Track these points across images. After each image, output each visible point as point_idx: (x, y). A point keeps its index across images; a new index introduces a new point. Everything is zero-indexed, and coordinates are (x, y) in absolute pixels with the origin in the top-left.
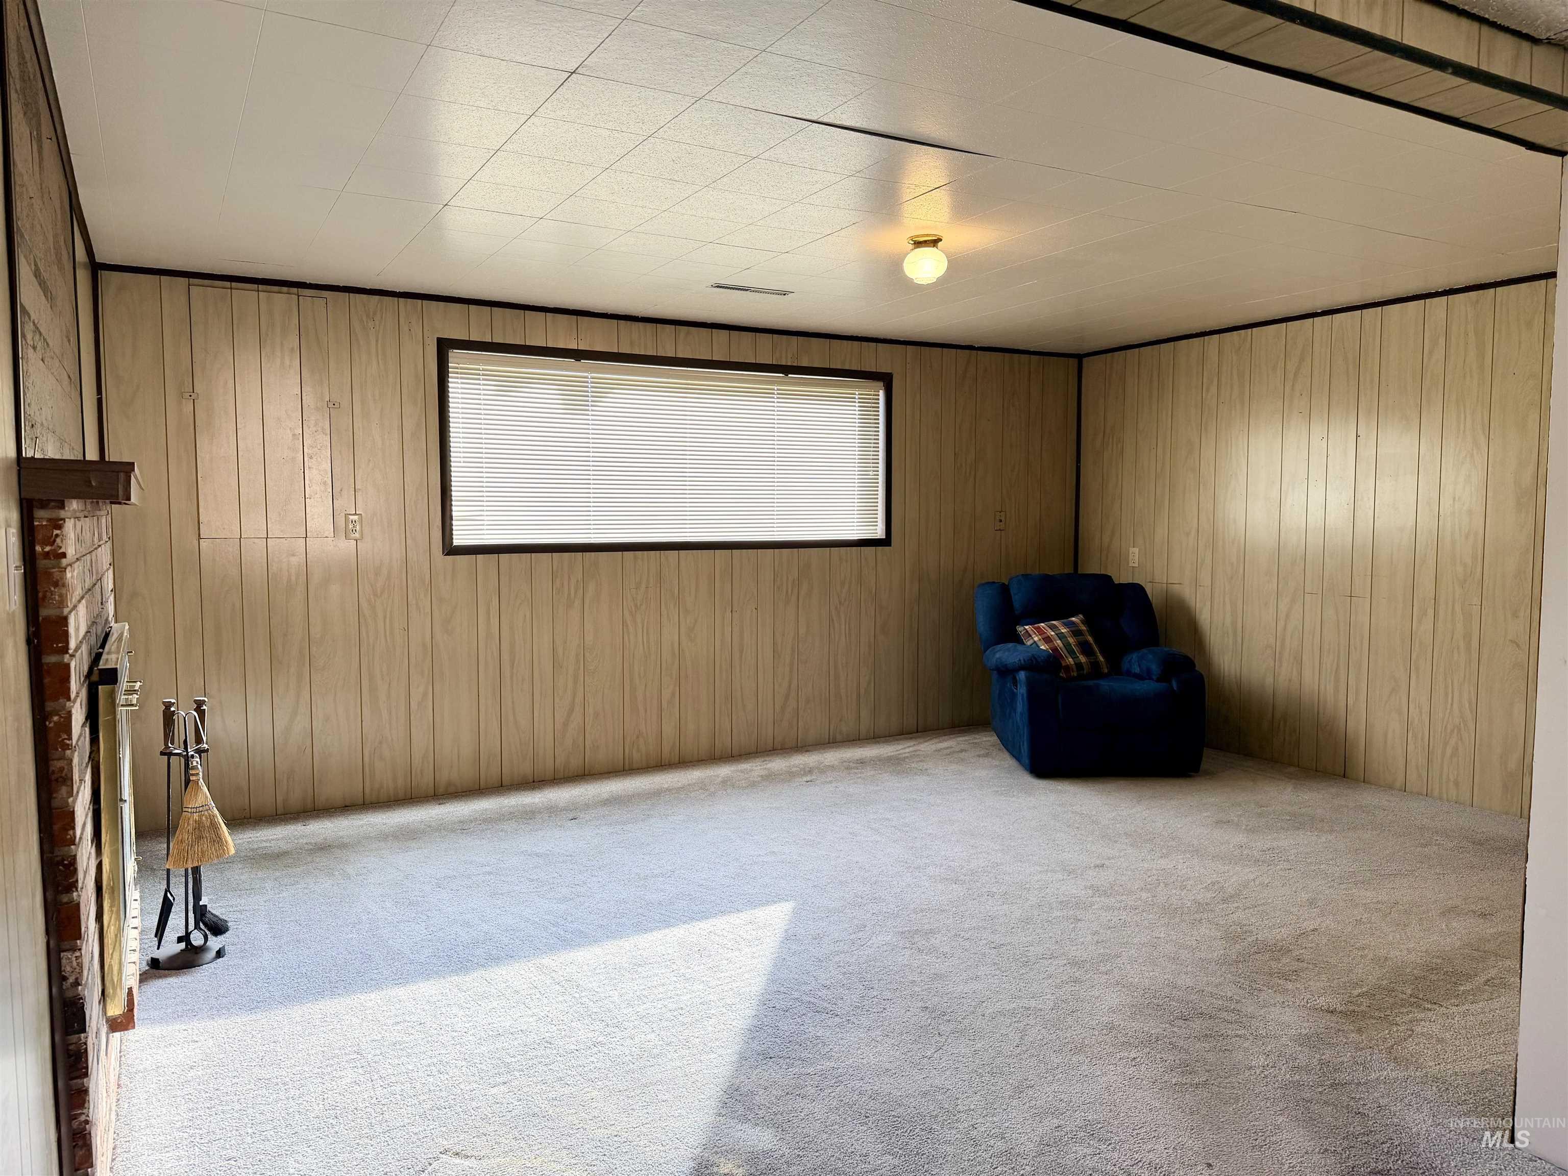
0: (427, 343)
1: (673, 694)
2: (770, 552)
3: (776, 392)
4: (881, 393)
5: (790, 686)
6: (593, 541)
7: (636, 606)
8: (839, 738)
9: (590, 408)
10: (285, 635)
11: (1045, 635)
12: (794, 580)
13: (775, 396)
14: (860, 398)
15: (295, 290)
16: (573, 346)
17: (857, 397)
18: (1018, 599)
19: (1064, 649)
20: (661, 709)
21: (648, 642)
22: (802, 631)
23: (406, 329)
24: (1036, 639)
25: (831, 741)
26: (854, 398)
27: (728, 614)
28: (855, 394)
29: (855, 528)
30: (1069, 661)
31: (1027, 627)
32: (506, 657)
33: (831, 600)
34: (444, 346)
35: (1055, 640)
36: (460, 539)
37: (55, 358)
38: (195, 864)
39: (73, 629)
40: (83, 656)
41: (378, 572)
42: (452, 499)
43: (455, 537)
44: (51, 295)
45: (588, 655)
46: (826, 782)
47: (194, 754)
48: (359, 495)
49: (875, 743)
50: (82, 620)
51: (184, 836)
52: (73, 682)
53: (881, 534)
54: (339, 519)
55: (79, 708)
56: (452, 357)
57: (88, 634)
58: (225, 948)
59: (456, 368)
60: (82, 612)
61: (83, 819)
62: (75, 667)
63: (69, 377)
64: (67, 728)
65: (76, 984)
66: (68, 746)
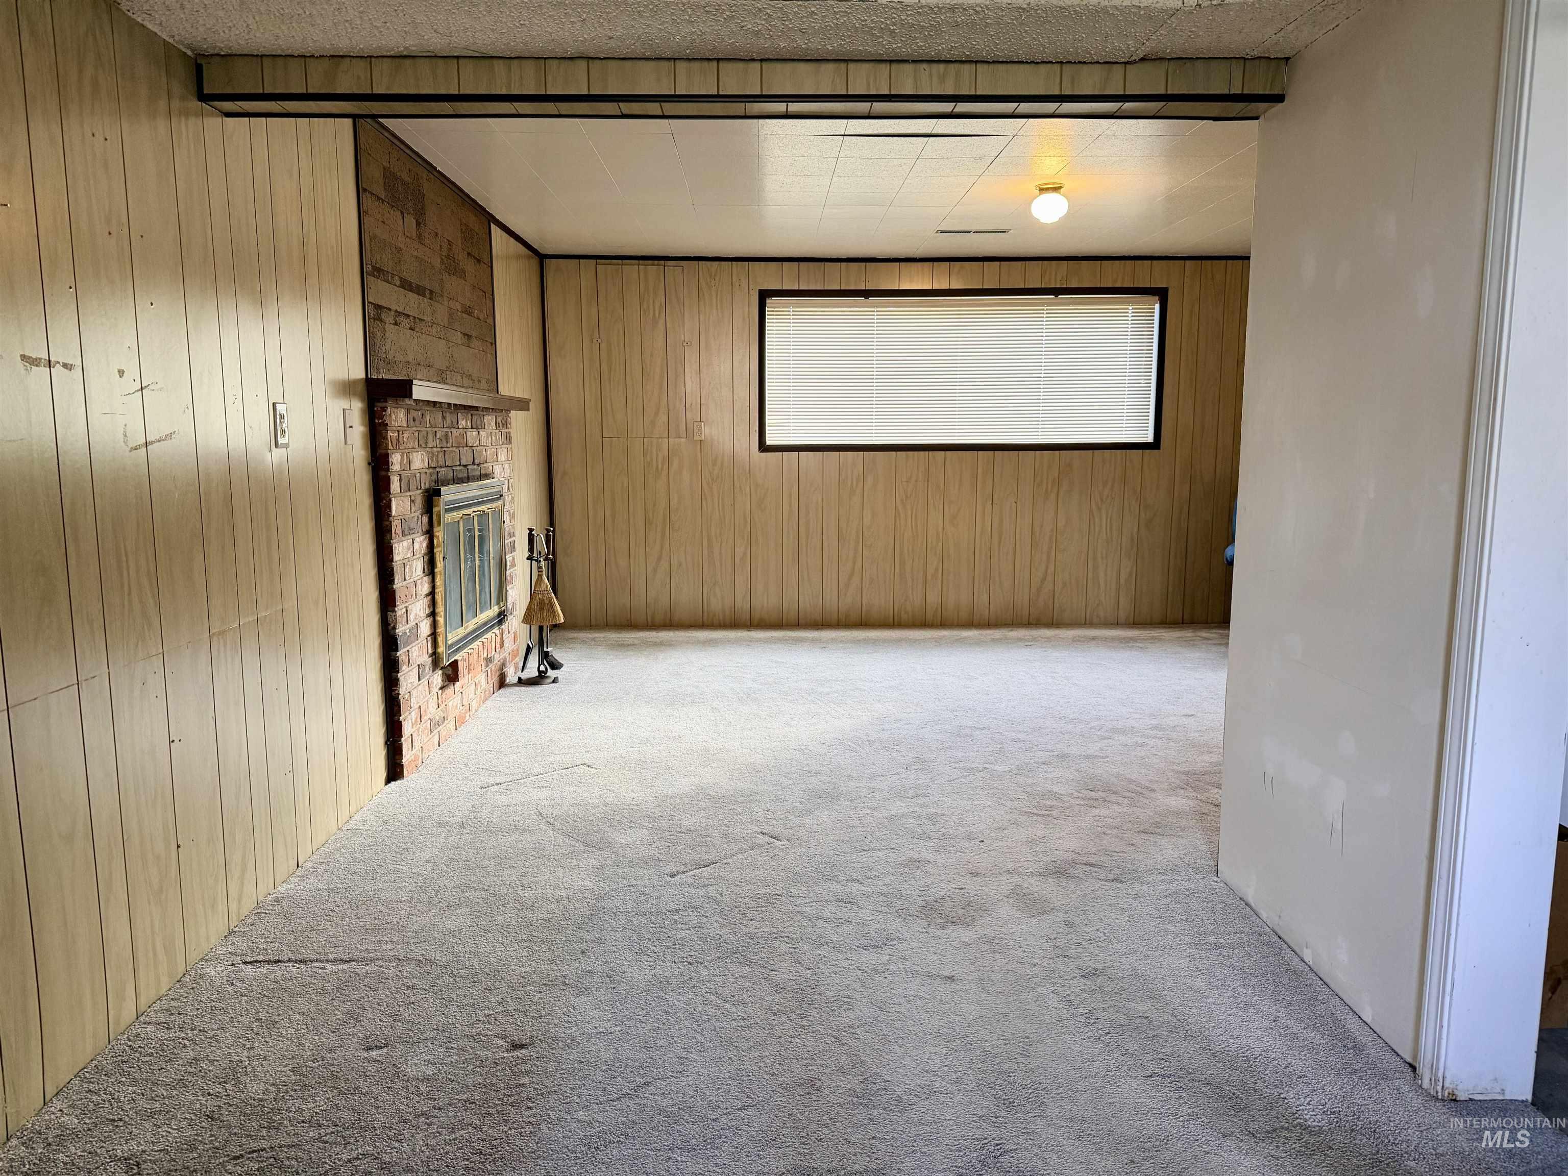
0: (751, 292)
1: (936, 570)
2: (1031, 453)
3: (1044, 312)
4: (1157, 306)
5: (1046, 571)
6: (874, 443)
7: (907, 496)
8: (1095, 620)
10: (654, 505)
12: (1054, 479)
13: (1044, 316)
14: (1133, 312)
15: (662, 262)
16: (862, 287)
17: (1130, 311)
20: (925, 582)
21: (916, 526)
22: (1061, 523)
23: (737, 284)
26: (1127, 313)
27: (989, 506)
28: (1128, 309)
29: (1126, 432)
32: (803, 531)
33: (1093, 498)
34: (764, 296)
36: (770, 441)
37: (435, 325)
38: (539, 624)
39: (396, 460)
40: (418, 479)
41: (714, 464)
42: (767, 410)
43: (767, 439)
44: (431, 292)
45: (865, 533)
46: (1042, 647)
47: (542, 559)
48: (703, 408)
49: (1129, 628)
50: (419, 461)
51: (533, 606)
52: (395, 486)
53: (1150, 438)
54: (690, 425)
55: (408, 502)
56: (769, 303)
57: (431, 470)
58: (557, 678)
59: (773, 311)
60: (419, 457)
61: (409, 556)
62: (400, 480)
63: (465, 334)
64: (389, 506)
65: (394, 628)
66: (390, 515)
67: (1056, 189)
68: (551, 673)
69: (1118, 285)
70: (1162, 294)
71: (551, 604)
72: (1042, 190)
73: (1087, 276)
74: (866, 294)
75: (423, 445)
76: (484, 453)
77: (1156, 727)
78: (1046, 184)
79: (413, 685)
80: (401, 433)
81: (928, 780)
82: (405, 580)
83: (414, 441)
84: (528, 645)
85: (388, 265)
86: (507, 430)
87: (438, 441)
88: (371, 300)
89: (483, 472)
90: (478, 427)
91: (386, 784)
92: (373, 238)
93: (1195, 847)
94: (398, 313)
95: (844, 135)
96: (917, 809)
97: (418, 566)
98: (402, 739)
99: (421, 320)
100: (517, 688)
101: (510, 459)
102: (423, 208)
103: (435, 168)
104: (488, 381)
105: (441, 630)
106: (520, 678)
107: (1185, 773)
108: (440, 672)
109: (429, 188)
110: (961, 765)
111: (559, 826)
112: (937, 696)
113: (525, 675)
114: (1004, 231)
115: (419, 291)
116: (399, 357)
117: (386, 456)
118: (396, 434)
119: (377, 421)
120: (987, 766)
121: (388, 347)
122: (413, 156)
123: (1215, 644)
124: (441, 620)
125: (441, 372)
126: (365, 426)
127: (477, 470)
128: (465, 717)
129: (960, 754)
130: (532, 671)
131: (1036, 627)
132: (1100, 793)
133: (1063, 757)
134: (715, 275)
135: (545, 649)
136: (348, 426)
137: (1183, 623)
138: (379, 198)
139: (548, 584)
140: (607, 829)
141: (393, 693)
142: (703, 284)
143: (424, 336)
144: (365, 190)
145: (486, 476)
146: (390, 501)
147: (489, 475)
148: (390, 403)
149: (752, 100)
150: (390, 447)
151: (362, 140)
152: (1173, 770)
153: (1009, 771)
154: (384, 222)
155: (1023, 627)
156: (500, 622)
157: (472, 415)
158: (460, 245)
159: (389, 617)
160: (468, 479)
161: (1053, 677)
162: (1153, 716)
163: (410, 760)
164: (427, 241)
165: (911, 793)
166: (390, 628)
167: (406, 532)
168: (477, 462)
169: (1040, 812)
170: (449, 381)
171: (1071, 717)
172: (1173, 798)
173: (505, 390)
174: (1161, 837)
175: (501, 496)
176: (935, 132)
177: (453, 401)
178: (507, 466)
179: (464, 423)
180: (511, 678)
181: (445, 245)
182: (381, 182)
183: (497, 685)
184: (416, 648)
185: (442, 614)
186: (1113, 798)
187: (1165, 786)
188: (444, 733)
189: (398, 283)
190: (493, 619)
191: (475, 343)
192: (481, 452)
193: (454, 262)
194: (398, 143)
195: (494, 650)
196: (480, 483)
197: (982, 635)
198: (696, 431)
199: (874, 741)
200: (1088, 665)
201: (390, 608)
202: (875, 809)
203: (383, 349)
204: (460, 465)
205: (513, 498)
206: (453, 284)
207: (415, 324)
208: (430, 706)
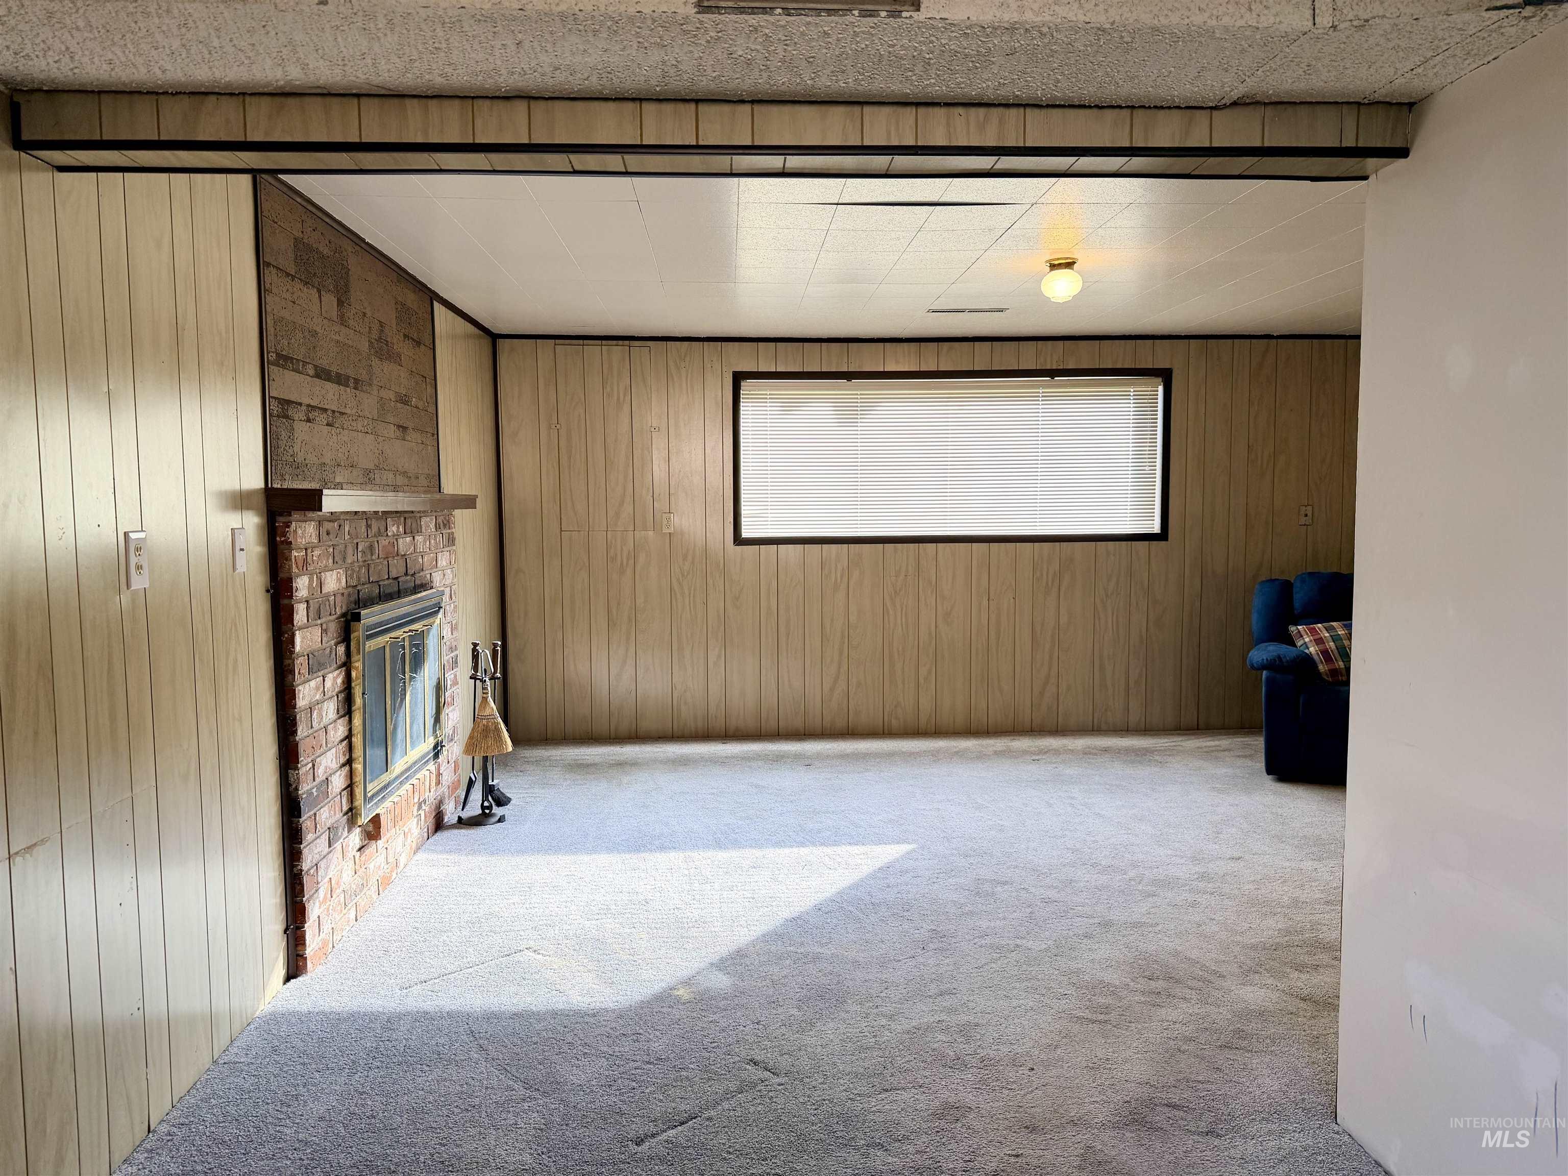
0: (725, 376)
1: (929, 672)
2: (1029, 545)
3: (1041, 395)
4: (1161, 389)
5: (1049, 672)
6: (859, 534)
7: (896, 592)
8: (1104, 727)
9: (859, 420)
10: (619, 606)
11: (1317, 637)
12: (1055, 572)
13: (1040, 399)
14: (1134, 395)
15: (627, 342)
16: (844, 369)
17: (1132, 394)
18: (1299, 598)
19: (1336, 652)
20: (918, 684)
21: (907, 624)
22: (1064, 619)
24: (1307, 640)
25: (1095, 729)
26: (1130, 395)
27: (986, 602)
28: (1130, 391)
29: (1128, 523)
30: (1339, 665)
31: (1299, 627)
32: (782, 630)
33: (1097, 593)
34: (738, 378)
35: (1328, 642)
36: (746, 533)
37: (360, 419)
38: (483, 754)
39: (302, 585)
40: (332, 603)
41: (685, 558)
42: (742, 500)
43: (743, 531)
44: (356, 381)
45: (851, 631)
46: (1050, 763)
47: (487, 680)
48: (672, 498)
49: (1141, 735)
50: (334, 582)
51: (476, 734)
52: (300, 615)
53: (1156, 528)
54: (657, 517)
55: (317, 631)
56: (745, 386)
57: (350, 589)
58: (504, 816)
59: (748, 394)
60: (334, 577)
61: (318, 697)
62: (308, 608)
63: (399, 426)
64: (292, 642)
65: (297, 789)
66: (292, 652)
67: (1070, 265)
68: (498, 811)
69: (1119, 366)
70: (1166, 376)
71: (497, 730)
72: (1053, 267)
73: (1085, 356)
74: (849, 376)
75: (340, 562)
76: (420, 560)
77: (1203, 877)
78: (1058, 259)
79: (320, 856)
80: (309, 551)
81: (951, 967)
82: (312, 727)
83: (328, 559)
84: (470, 778)
85: (299, 353)
86: (449, 531)
87: (360, 554)
88: (274, 393)
89: (418, 582)
90: (412, 531)
91: (284, 984)
92: (278, 321)
93: (1296, 1070)
94: (311, 408)
95: (837, 204)
96: (943, 1017)
97: (330, 709)
98: (306, 925)
99: (342, 414)
100: (456, 831)
101: (453, 562)
102: (346, 285)
103: (363, 240)
104: (428, 476)
105: (359, 778)
106: (460, 818)
107: (1254, 947)
108: (358, 830)
109: (355, 263)
110: (988, 941)
111: (493, 1054)
112: (945, 834)
113: (466, 814)
114: (1001, 310)
115: (340, 380)
116: (312, 459)
117: (290, 580)
118: (303, 553)
119: (278, 539)
120: (1018, 942)
121: (296, 448)
122: (334, 225)
123: (1239, 756)
124: (358, 766)
125: (367, 472)
126: (263, 546)
127: (410, 581)
128: (390, 877)
129: (984, 924)
130: (474, 809)
131: (1040, 735)
132: (1160, 982)
133: (1106, 925)
134: (685, 357)
135: (490, 783)
136: (237, 548)
137: (1198, 729)
138: (288, 275)
139: (495, 708)
140: (555, 1058)
141: (295, 870)
142: (671, 363)
143: (346, 432)
144: (268, 264)
145: (424, 586)
146: (293, 635)
147: (426, 584)
148: (296, 515)
149: (741, 151)
150: (295, 570)
151: (265, 206)
152: (1238, 943)
153: (1046, 950)
154: (294, 303)
155: (1025, 735)
156: (436, 756)
157: (405, 519)
158: (394, 326)
159: (290, 775)
160: (399, 594)
161: (1072, 805)
162: (1195, 859)
163: (317, 948)
164: (351, 322)
165: (933, 989)
166: (291, 789)
167: (315, 669)
168: (410, 572)
169: (1094, 1017)
170: (378, 481)
171: (1103, 863)
172: (1250, 989)
173: (450, 486)
174: (1249, 1055)
175: (440, 608)
176: (943, 200)
177: (381, 509)
178: (449, 571)
179: (394, 529)
180: (450, 817)
181: (376, 327)
182: (291, 255)
183: (432, 827)
184: (326, 808)
185: (361, 759)
186: (1178, 991)
187: (1235, 969)
188: (363, 903)
189: (311, 372)
190: (428, 753)
191: (412, 436)
192: (416, 560)
193: (387, 345)
194: (314, 210)
195: (427, 790)
196: (413, 597)
197: (982, 746)
198: (665, 522)
199: (879, 905)
200: (1108, 786)
201: (292, 765)
202: (891, 1018)
203: (291, 451)
204: (389, 578)
205: (455, 607)
206: (385, 370)
207: (334, 418)
208: (344, 875)
